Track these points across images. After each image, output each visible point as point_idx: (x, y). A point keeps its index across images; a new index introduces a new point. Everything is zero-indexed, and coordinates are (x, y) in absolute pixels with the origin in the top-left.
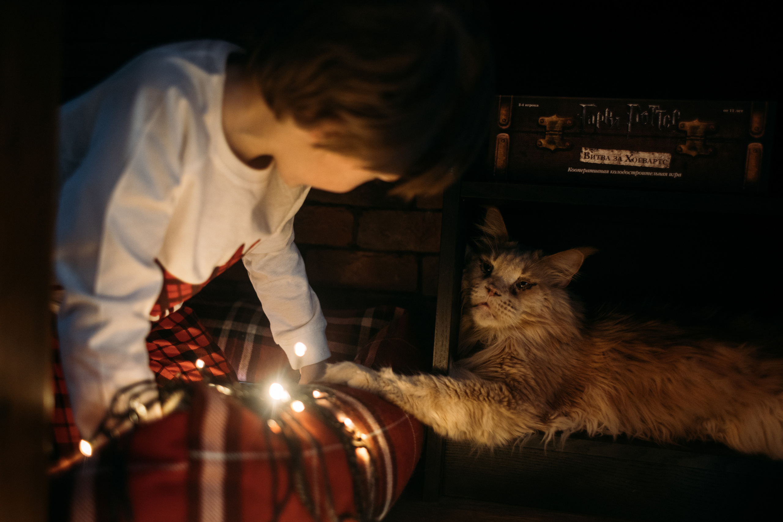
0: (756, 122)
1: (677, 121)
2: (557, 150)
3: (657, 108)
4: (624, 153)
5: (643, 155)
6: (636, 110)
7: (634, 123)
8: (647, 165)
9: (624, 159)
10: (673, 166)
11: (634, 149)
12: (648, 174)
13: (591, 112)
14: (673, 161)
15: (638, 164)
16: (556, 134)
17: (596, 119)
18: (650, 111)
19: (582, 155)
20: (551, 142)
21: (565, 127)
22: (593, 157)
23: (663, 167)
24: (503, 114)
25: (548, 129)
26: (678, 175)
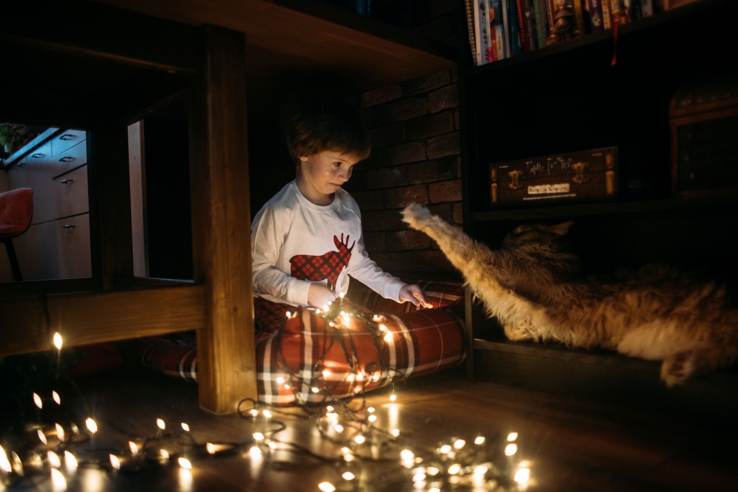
0: (609, 159)
1: (571, 164)
2: (518, 189)
3: (560, 159)
4: (548, 186)
5: (556, 186)
6: (551, 162)
7: (551, 170)
8: (559, 191)
9: (548, 189)
10: (572, 190)
11: (551, 183)
12: (560, 196)
13: (531, 166)
14: (571, 187)
15: (554, 192)
16: (516, 181)
17: (533, 169)
18: (557, 161)
19: (529, 190)
20: (515, 185)
21: (520, 176)
22: (533, 191)
23: (566, 191)
24: (493, 173)
25: (513, 178)
26: (574, 195)
